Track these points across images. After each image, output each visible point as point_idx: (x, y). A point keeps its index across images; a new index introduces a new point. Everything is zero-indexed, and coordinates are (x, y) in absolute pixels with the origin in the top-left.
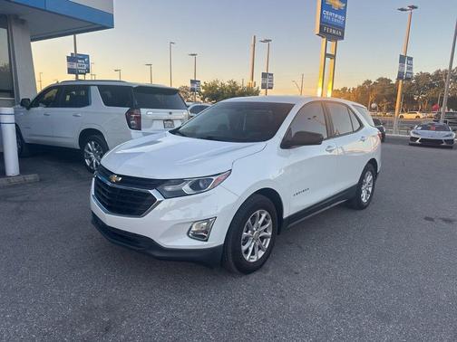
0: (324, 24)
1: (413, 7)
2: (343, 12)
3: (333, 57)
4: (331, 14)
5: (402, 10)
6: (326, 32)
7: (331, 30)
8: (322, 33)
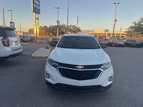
0: (34, 8)
1: (59, 8)
2: (39, 5)
3: (38, 19)
4: (36, 5)
5: (56, 8)
6: (35, 11)
7: (37, 11)
8: (34, 11)
